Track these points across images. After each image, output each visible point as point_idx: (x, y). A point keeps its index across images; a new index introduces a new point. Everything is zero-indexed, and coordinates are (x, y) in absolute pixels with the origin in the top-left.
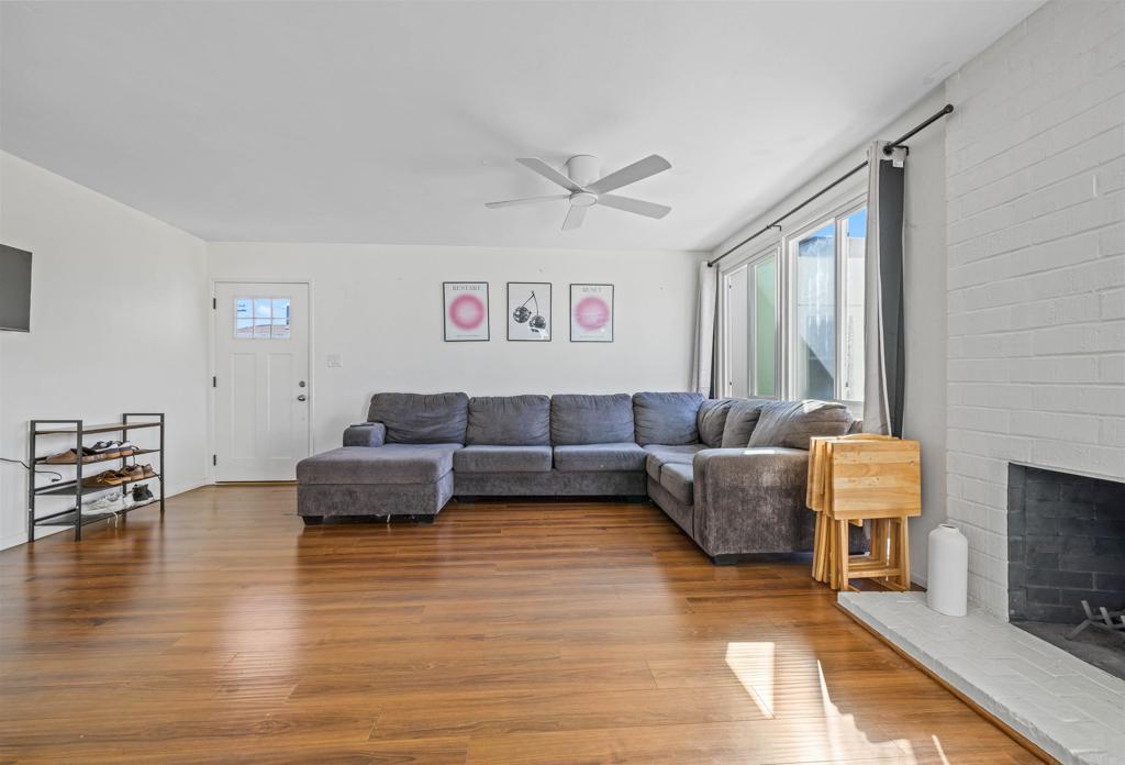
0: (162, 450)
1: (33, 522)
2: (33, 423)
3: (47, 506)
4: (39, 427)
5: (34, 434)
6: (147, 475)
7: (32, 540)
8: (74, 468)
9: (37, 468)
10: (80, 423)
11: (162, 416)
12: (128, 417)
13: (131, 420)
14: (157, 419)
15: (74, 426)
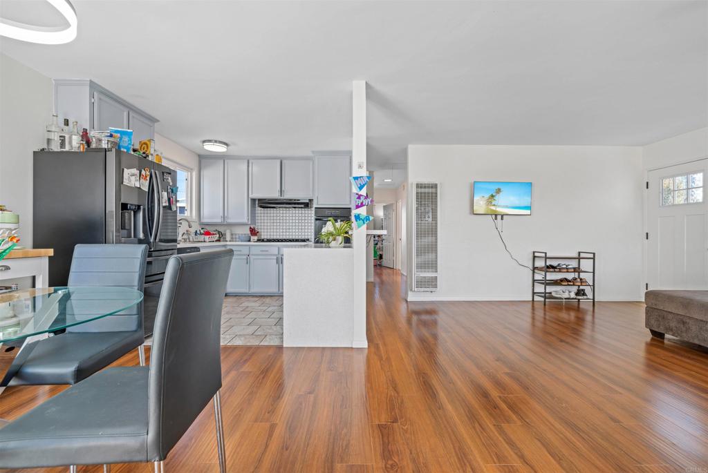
0: (594, 272)
1: (534, 293)
2: (534, 252)
3: (540, 288)
4: (536, 254)
5: (534, 257)
6: (583, 284)
7: (533, 300)
8: (543, 273)
9: (536, 271)
10: (546, 253)
11: (594, 254)
12: (581, 254)
13: (582, 255)
14: (591, 256)
15: (543, 255)
